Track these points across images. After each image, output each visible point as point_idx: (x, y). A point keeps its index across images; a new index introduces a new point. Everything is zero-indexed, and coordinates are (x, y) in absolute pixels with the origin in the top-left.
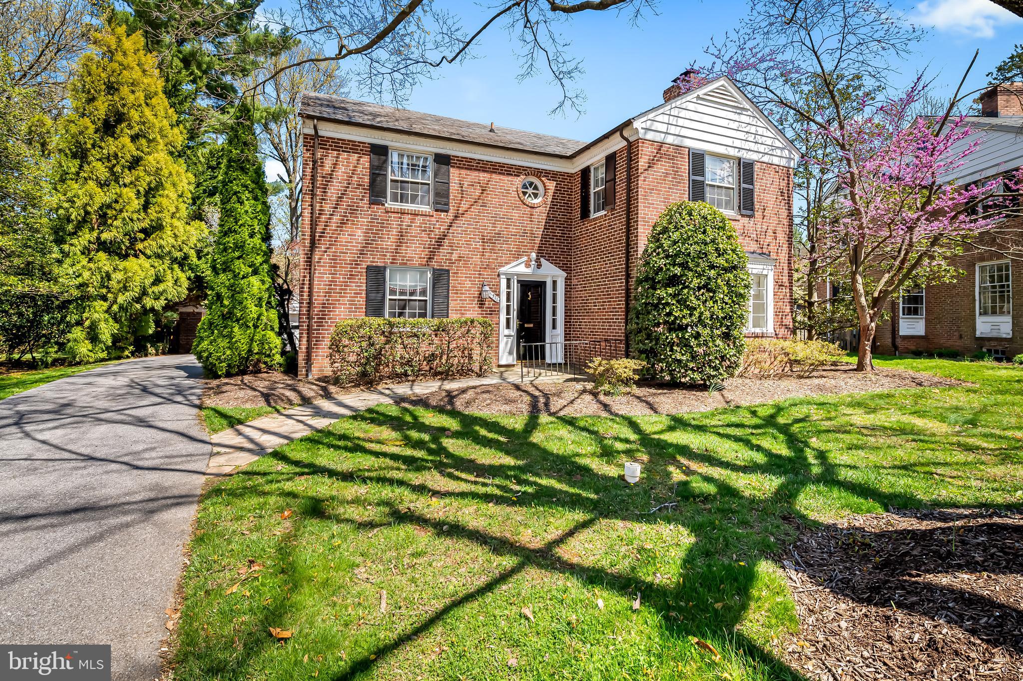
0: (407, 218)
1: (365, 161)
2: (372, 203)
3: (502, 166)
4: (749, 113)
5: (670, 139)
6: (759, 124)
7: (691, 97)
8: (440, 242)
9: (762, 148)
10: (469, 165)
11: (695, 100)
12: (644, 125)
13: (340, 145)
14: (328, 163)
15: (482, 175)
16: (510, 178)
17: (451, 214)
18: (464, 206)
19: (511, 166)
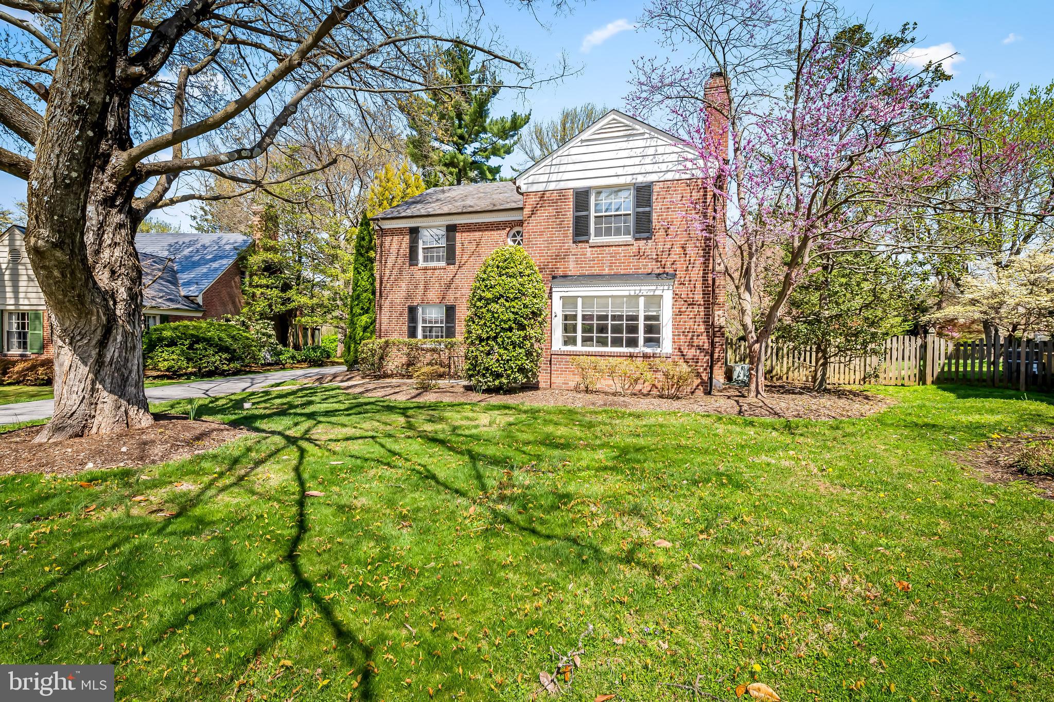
0: (429, 272)
1: (407, 238)
2: (411, 265)
3: (492, 224)
4: (647, 136)
5: (552, 186)
6: (660, 142)
7: (576, 142)
8: (448, 286)
9: (664, 167)
10: (470, 228)
11: (579, 144)
12: (526, 181)
13: (393, 232)
14: (387, 244)
15: (477, 233)
16: (499, 232)
17: (457, 266)
18: (465, 257)
19: (499, 223)
